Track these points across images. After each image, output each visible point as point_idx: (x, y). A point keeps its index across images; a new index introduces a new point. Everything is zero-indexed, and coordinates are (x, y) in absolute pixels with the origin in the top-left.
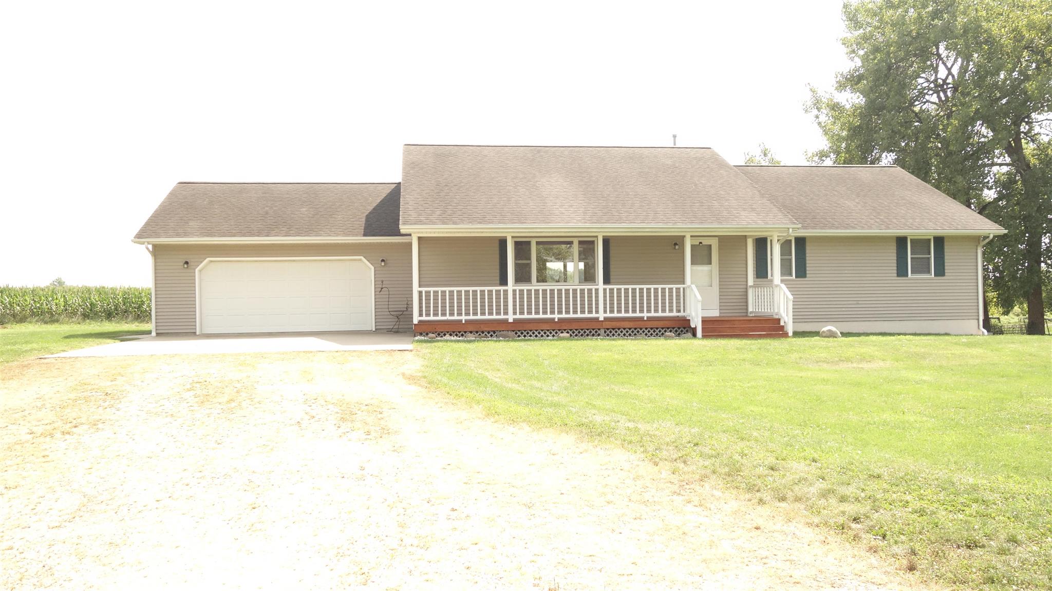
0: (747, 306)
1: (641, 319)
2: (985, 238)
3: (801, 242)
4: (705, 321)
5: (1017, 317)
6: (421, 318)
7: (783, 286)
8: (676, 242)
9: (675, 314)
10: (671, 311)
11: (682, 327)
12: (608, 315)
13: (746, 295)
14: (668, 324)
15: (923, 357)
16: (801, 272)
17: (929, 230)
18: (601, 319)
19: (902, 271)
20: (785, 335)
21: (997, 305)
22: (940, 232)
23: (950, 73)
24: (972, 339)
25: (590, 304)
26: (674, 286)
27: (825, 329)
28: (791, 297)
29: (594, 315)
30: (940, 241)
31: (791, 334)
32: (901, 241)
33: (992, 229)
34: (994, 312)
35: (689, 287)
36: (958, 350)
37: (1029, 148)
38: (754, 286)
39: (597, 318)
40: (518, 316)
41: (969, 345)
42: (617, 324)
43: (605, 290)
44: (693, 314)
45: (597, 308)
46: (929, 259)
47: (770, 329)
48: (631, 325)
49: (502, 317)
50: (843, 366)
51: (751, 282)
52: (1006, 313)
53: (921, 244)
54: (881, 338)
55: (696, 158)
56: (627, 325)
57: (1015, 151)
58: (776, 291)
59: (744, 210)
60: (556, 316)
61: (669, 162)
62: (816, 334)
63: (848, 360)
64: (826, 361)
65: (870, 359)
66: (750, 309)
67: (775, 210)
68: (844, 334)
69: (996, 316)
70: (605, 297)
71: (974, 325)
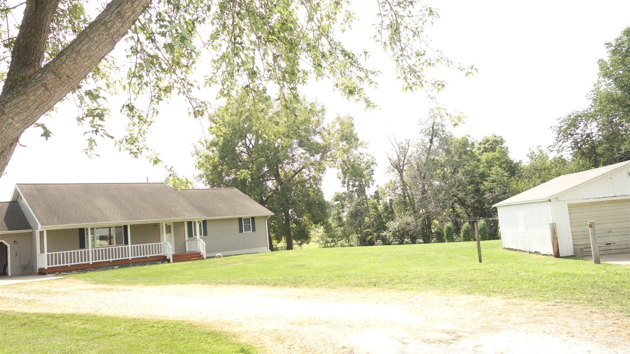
0: (186, 249)
1: (146, 258)
2: (267, 216)
3: (205, 222)
4: (173, 256)
5: (283, 244)
6: (49, 266)
7: (201, 240)
8: (156, 226)
9: (157, 255)
10: (156, 253)
11: (164, 259)
12: (133, 257)
13: (185, 244)
14: (158, 259)
15: (252, 260)
16: (205, 234)
17: (249, 215)
18: (130, 259)
19: (241, 231)
20: (203, 259)
21: (275, 239)
22: (253, 216)
23: (251, 143)
24: (265, 253)
25: (125, 253)
26: (157, 244)
27: (217, 255)
28: (204, 244)
29: (127, 258)
30: (253, 218)
31: (205, 258)
32: (240, 219)
33: (270, 213)
34: (274, 242)
35: (165, 243)
36: (261, 257)
37: (282, 174)
38: (188, 241)
39: (128, 259)
40: (94, 261)
41: (264, 255)
42: (137, 261)
43: (131, 247)
44: (168, 254)
45: (128, 254)
46: (250, 225)
47: (197, 257)
48: (143, 260)
49: (87, 262)
50: (229, 265)
51: (187, 239)
52: (278, 243)
53: (247, 220)
54: (236, 256)
55: (159, 188)
56: (141, 260)
57: (277, 176)
58: (198, 242)
59: (185, 211)
60: (111, 260)
61: (148, 190)
62: (214, 257)
63: (230, 264)
64: (223, 265)
65: (236, 262)
66: (187, 250)
67: (196, 211)
68: (224, 256)
69: (275, 244)
70: (131, 249)
71: (266, 248)
